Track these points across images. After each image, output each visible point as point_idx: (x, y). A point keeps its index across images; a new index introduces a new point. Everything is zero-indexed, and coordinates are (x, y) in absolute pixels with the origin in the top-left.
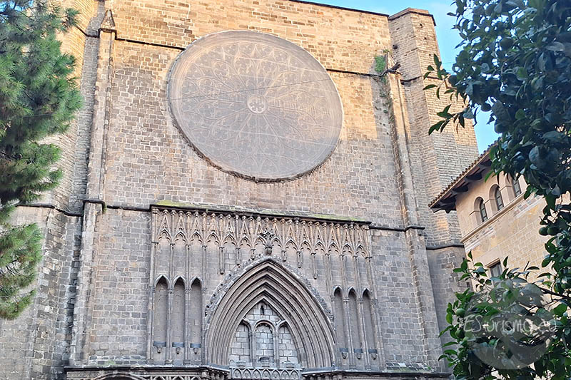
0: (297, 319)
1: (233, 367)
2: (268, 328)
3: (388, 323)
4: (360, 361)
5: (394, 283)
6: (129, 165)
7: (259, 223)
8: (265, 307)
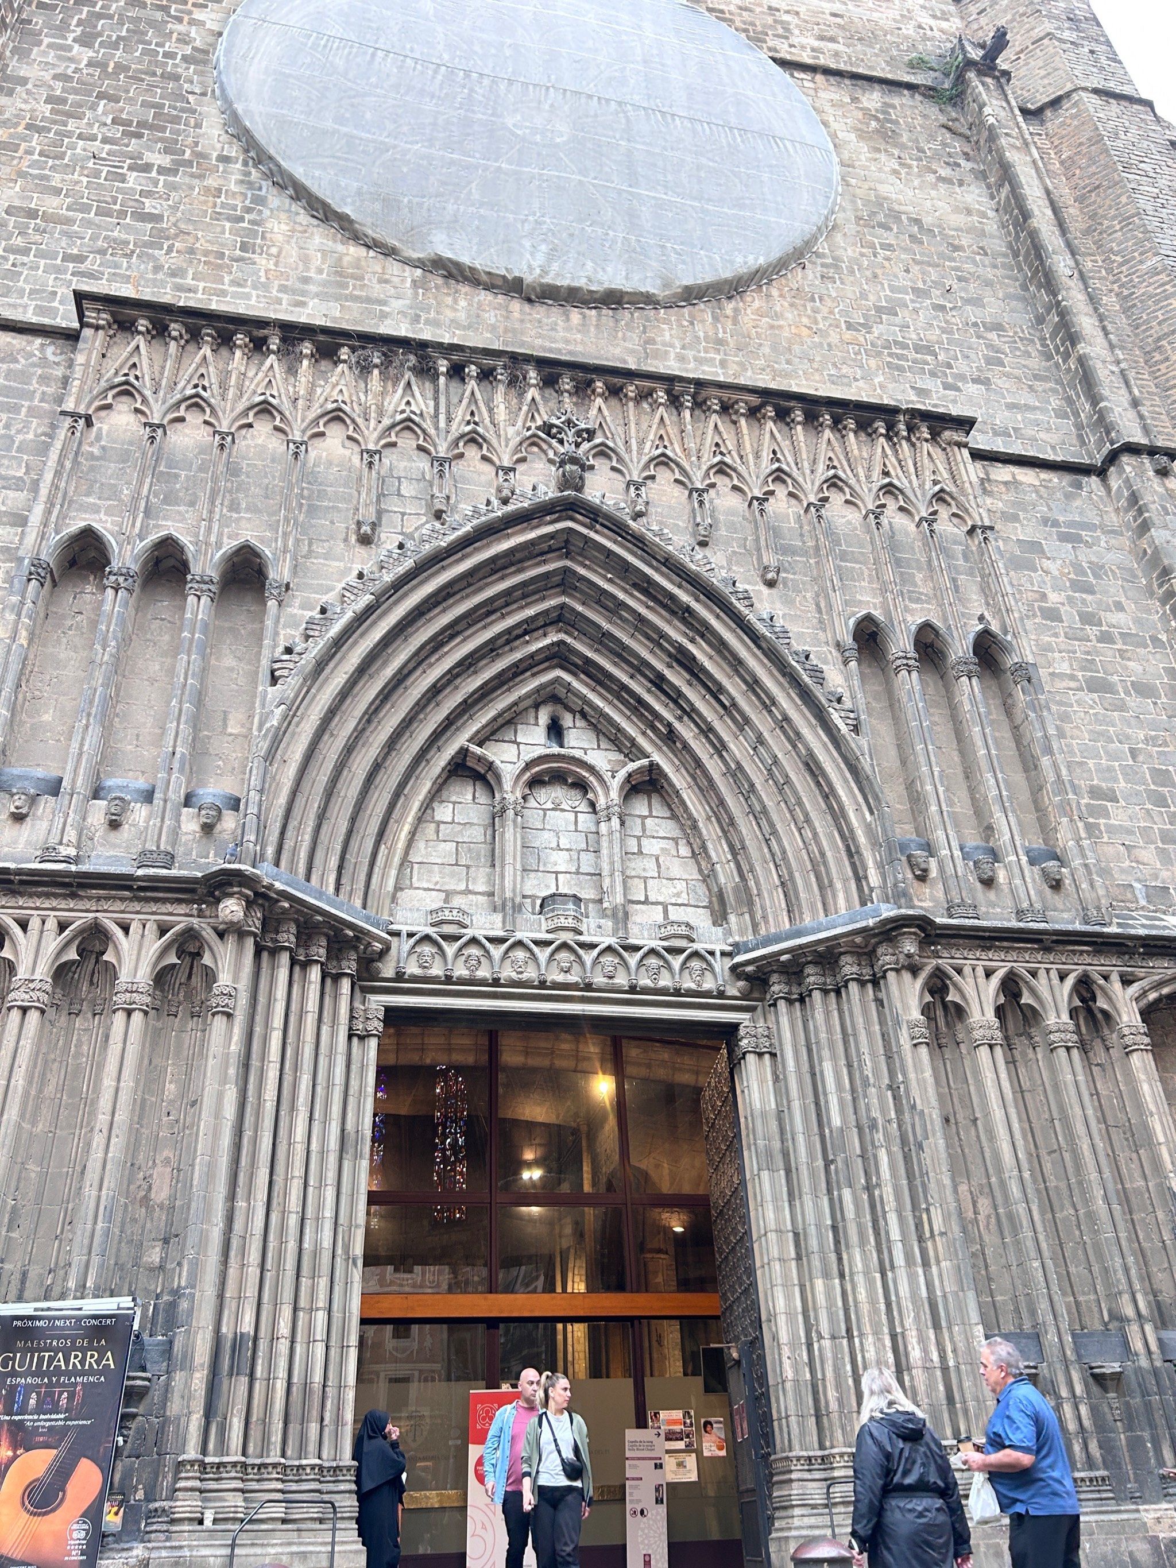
0: (701, 748)
1: (405, 929)
2: (575, 794)
3: (1091, 763)
4: (992, 895)
5: (1092, 631)
6: (32, 214)
7: (532, 393)
8: (567, 720)
